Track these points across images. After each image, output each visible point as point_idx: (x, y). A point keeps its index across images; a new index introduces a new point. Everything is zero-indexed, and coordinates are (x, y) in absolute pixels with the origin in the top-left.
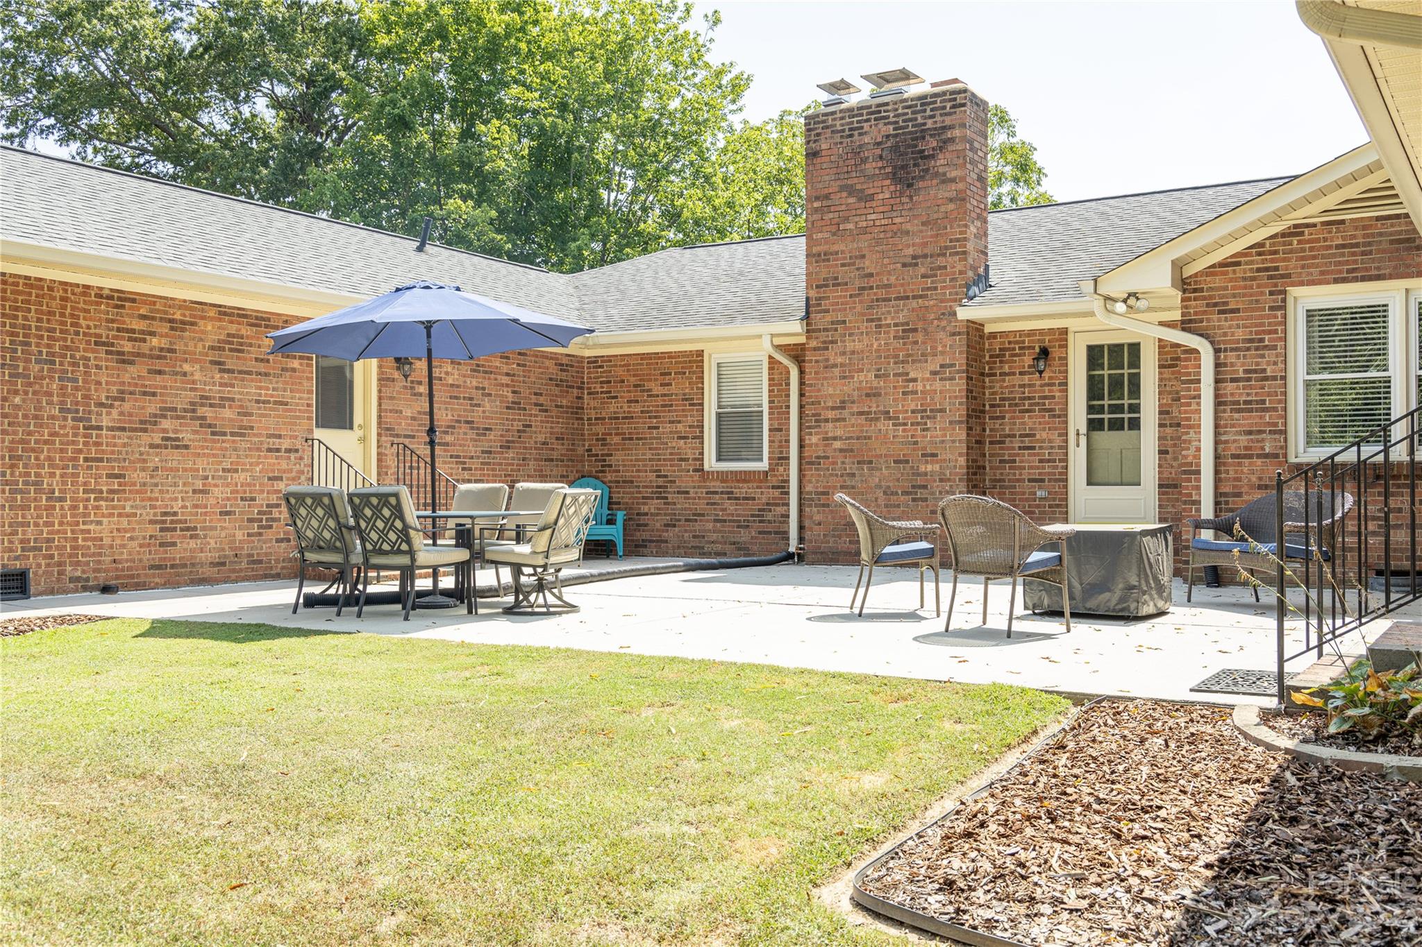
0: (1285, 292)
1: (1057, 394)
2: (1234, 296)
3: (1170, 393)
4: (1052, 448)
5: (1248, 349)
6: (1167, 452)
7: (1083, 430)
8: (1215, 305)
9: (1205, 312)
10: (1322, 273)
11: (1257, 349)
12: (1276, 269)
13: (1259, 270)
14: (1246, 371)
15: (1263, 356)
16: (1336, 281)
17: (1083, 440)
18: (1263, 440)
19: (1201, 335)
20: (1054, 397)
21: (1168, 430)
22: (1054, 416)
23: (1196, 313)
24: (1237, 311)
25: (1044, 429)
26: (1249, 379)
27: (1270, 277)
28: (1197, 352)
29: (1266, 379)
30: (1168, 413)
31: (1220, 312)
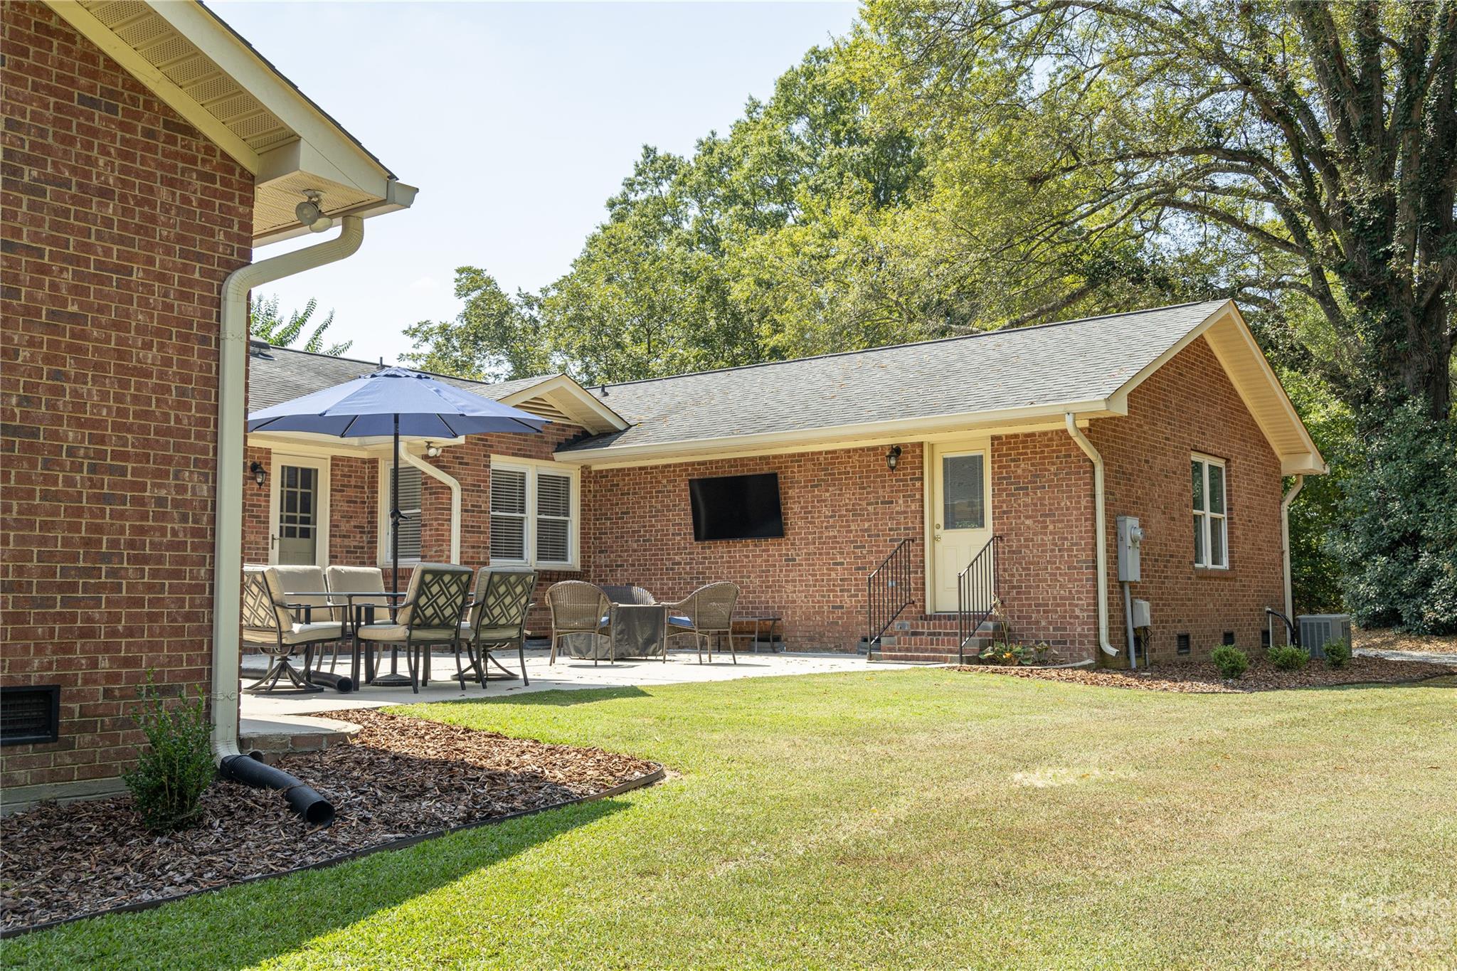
0: (489, 457)
1: (263, 504)
2: (467, 454)
3: (339, 511)
4: (258, 549)
5: (473, 491)
6: (336, 557)
7: (277, 535)
8: (457, 458)
9: (452, 462)
10: (507, 448)
11: (478, 491)
12: (487, 440)
13: (479, 439)
14: (472, 506)
15: (480, 497)
16: (514, 455)
17: (277, 544)
18: (478, 553)
19: (456, 478)
20: (260, 506)
21: (338, 540)
22: (260, 522)
23: (447, 462)
24: (467, 464)
25: (252, 532)
26: (473, 511)
27: (484, 445)
28: (449, 488)
29: (481, 512)
30: (337, 526)
31: (460, 463)
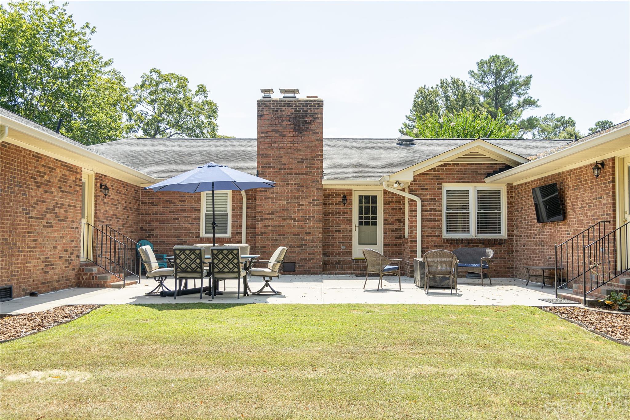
0: (441, 184)
1: (349, 212)
2: (426, 184)
3: (388, 213)
4: (347, 231)
5: (431, 201)
6: (387, 233)
7: (357, 225)
8: (421, 186)
9: (417, 189)
10: (452, 179)
11: (433, 201)
12: (439, 176)
13: (434, 176)
14: (430, 209)
15: (435, 204)
16: (456, 182)
17: (357, 229)
18: (435, 231)
19: (418, 196)
20: (348, 213)
21: (387, 226)
22: (348, 220)
23: (415, 189)
24: (427, 189)
25: (344, 224)
26: (431, 211)
27: (437, 179)
28: (416, 201)
29: (436, 211)
30: (387, 220)
31: (422, 189)
